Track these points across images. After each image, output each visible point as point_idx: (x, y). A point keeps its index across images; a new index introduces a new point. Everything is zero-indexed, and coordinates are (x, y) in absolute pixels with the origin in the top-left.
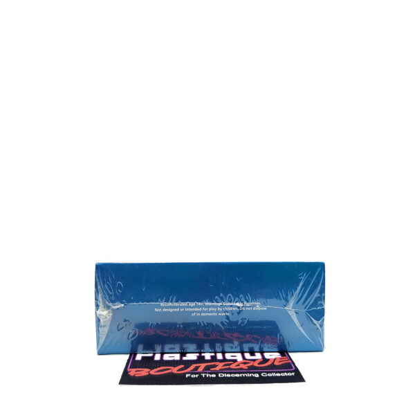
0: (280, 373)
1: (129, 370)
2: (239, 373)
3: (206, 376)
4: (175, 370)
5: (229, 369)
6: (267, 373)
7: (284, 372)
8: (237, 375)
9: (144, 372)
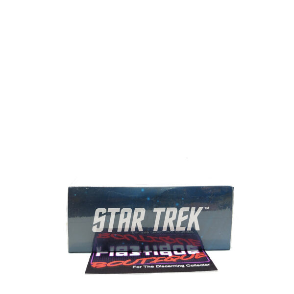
0: (200, 264)
1: (91, 263)
2: (171, 265)
3: (147, 267)
4: (124, 263)
5: (163, 262)
6: (191, 264)
7: (202, 263)
8: (169, 266)
9: (103, 265)
